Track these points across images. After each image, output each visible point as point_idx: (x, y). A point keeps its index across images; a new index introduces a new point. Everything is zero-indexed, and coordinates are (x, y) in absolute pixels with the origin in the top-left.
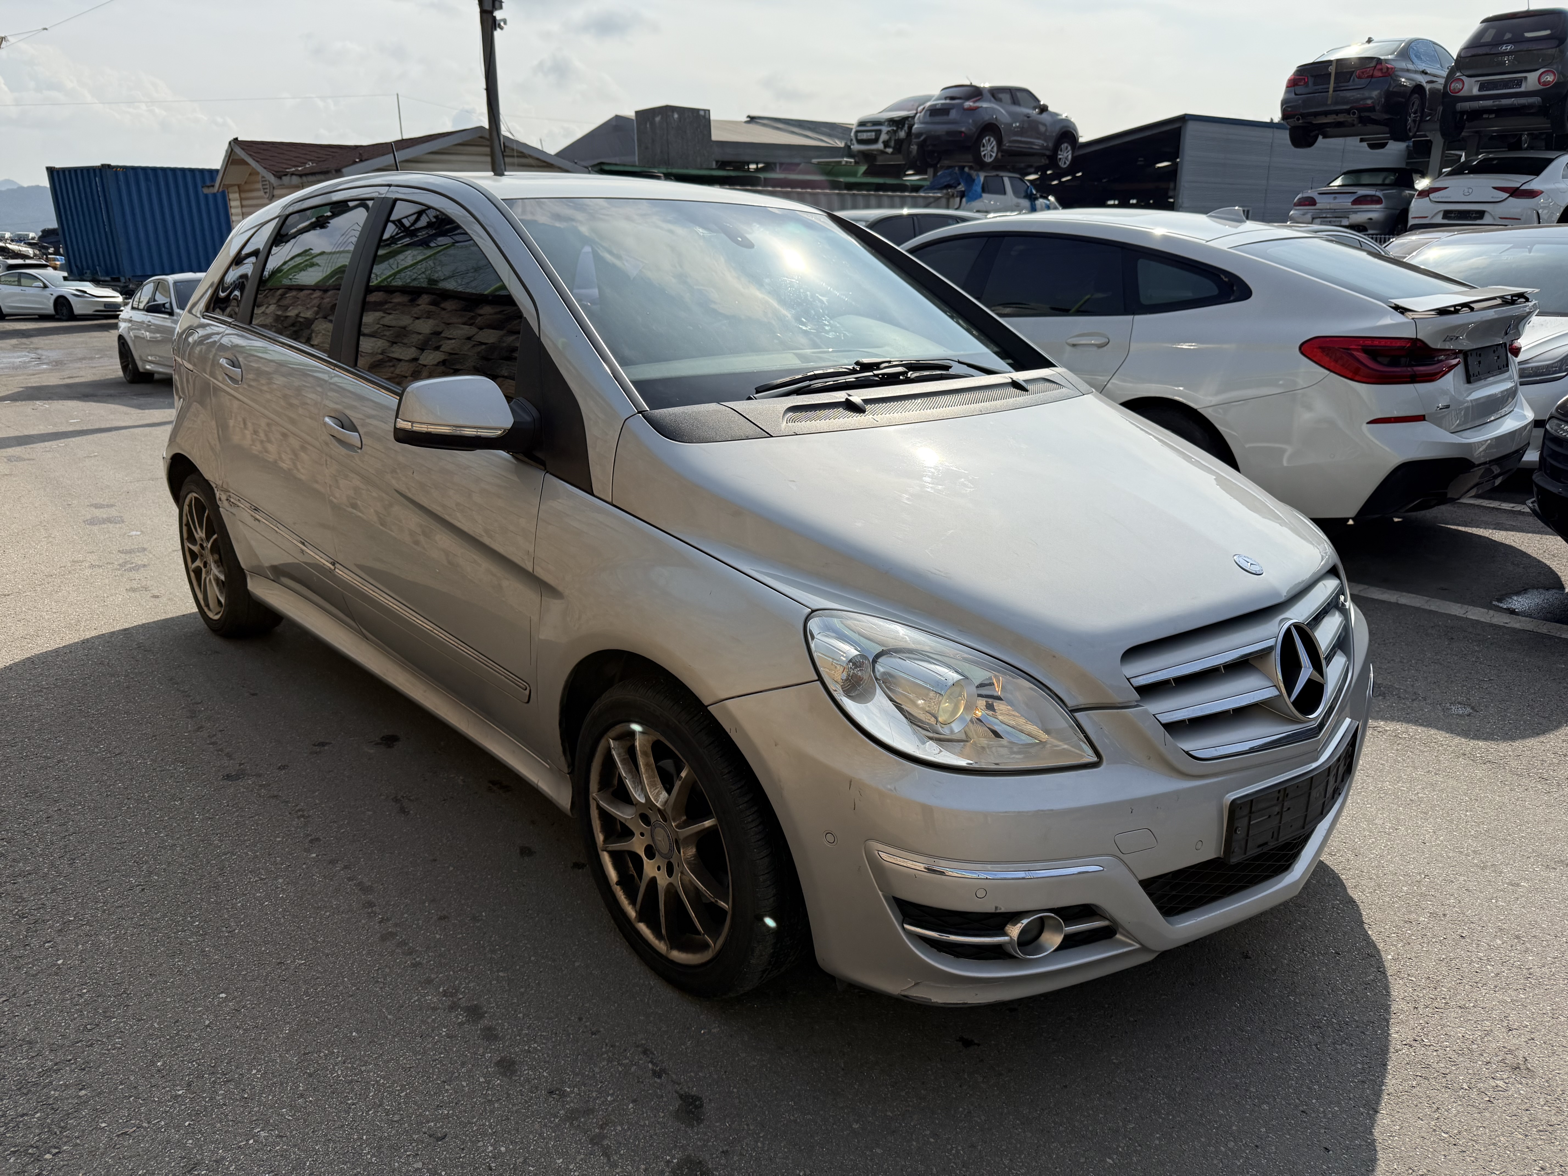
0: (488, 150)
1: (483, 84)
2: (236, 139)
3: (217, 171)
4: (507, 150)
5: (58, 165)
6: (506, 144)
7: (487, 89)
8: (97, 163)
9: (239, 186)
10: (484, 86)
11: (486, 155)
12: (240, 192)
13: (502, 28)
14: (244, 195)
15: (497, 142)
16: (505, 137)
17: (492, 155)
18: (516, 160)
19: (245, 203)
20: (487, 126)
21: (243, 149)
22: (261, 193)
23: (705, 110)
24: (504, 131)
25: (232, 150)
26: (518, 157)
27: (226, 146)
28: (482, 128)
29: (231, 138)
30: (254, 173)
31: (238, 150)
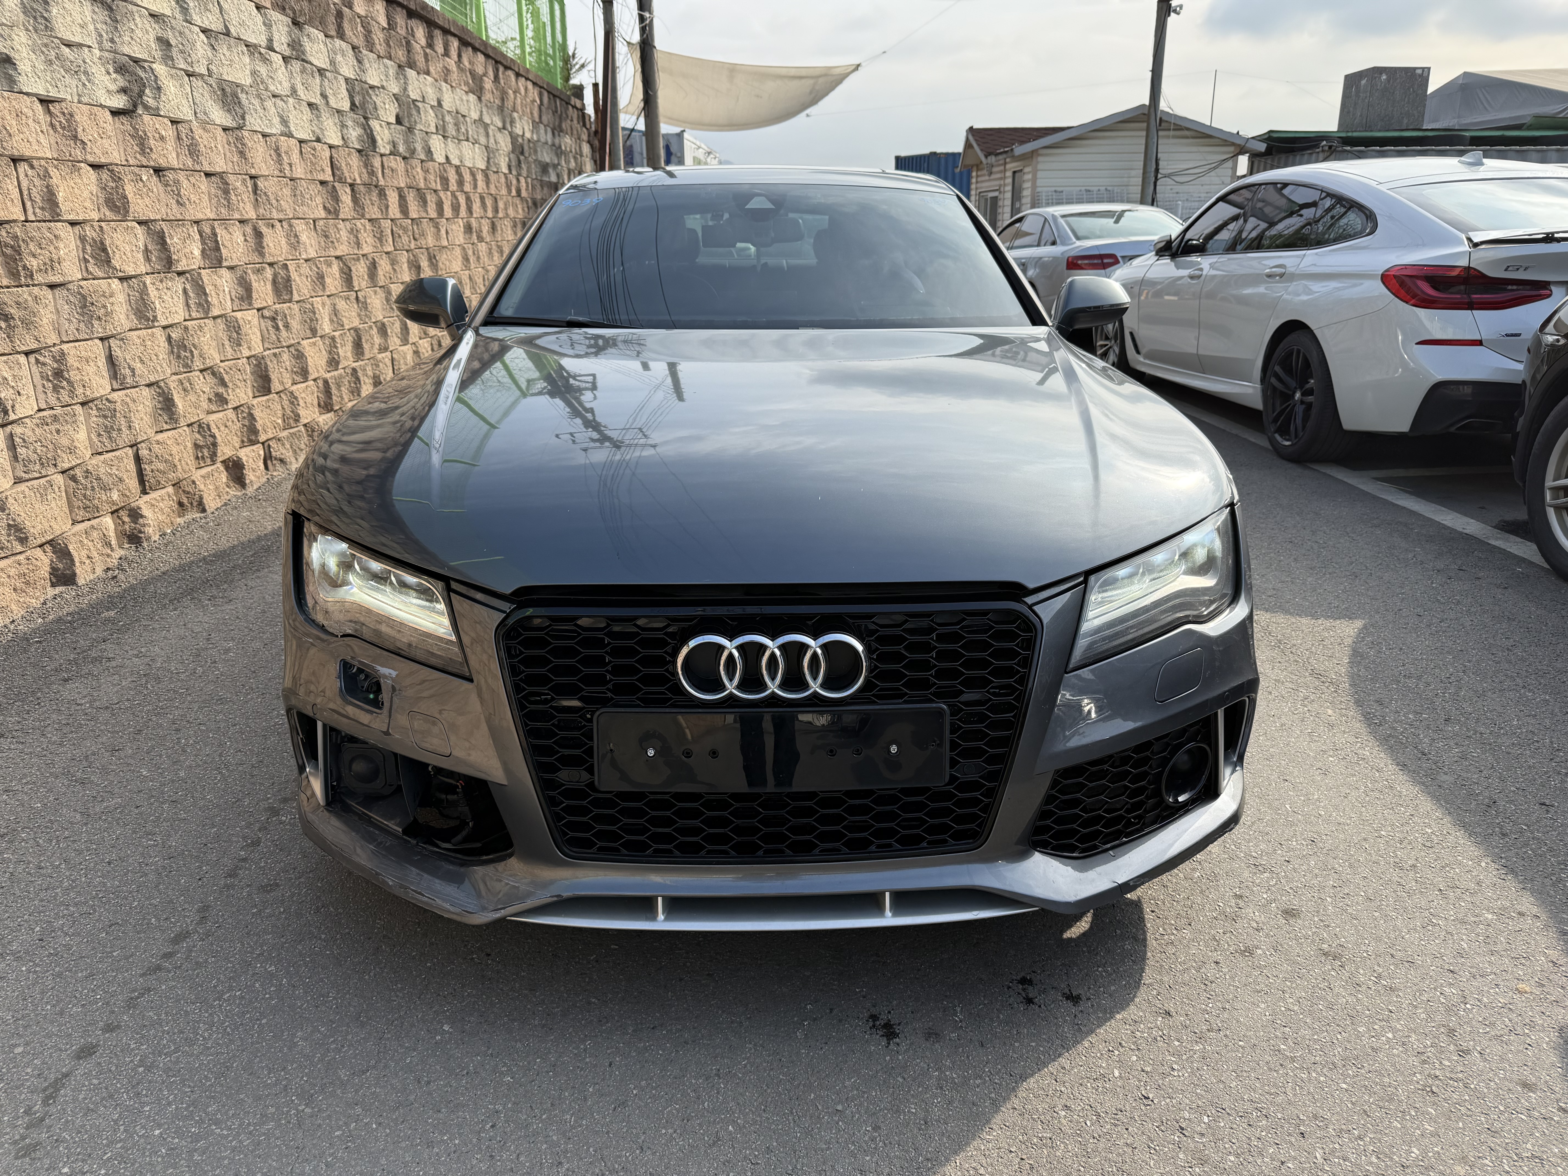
0: (1145, 125)
1: (1150, 66)
2: (971, 127)
3: (959, 154)
4: (1163, 124)
5: (903, 154)
6: (1164, 118)
7: (1153, 71)
8: (926, 151)
9: (977, 166)
10: (1151, 68)
11: (1141, 130)
13: (1178, 14)
14: (979, 173)
15: (1153, 117)
16: (1162, 111)
17: (1148, 130)
18: (1172, 133)
19: (980, 179)
20: (1147, 103)
21: (973, 134)
22: (985, 172)
23: (1423, 69)
24: (1163, 106)
25: (968, 135)
26: (1174, 130)
27: (965, 134)
28: (1144, 105)
29: (967, 127)
30: (979, 157)
31: (971, 138)
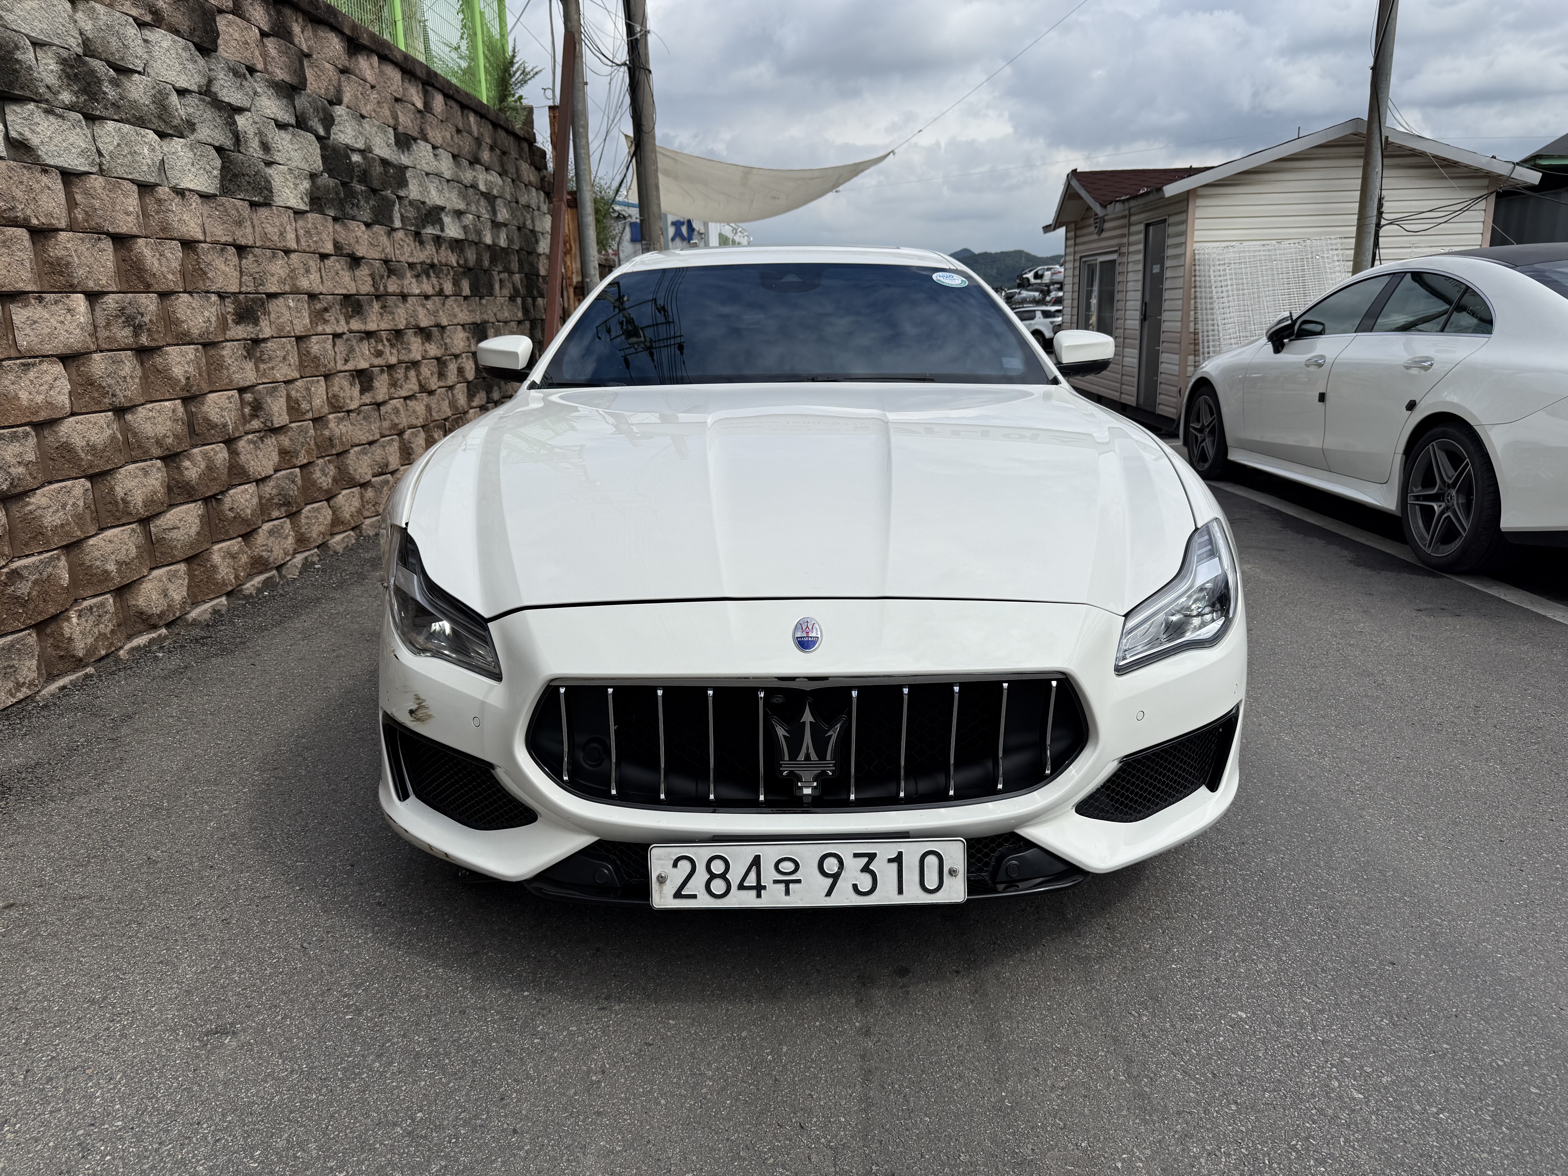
0: (1362, 150)
2: (1074, 172)
4: (1389, 147)
6: (1390, 140)
7: (1374, 69)
9: (1076, 223)
10: (1372, 64)
11: (1357, 157)
12: (1076, 229)
14: (1078, 233)
15: (1376, 138)
16: (1389, 131)
17: (1367, 157)
18: (1401, 160)
19: (1079, 240)
21: (1078, 180)
22: (1092, 229)
24: (1389, 124)
25: (1069, 183)
26: (1404, 156)
27: (1065, 178)
28: (1357, 120)
29: (1069, 171)
30: (1089, 208)
31: (1074, 183)
